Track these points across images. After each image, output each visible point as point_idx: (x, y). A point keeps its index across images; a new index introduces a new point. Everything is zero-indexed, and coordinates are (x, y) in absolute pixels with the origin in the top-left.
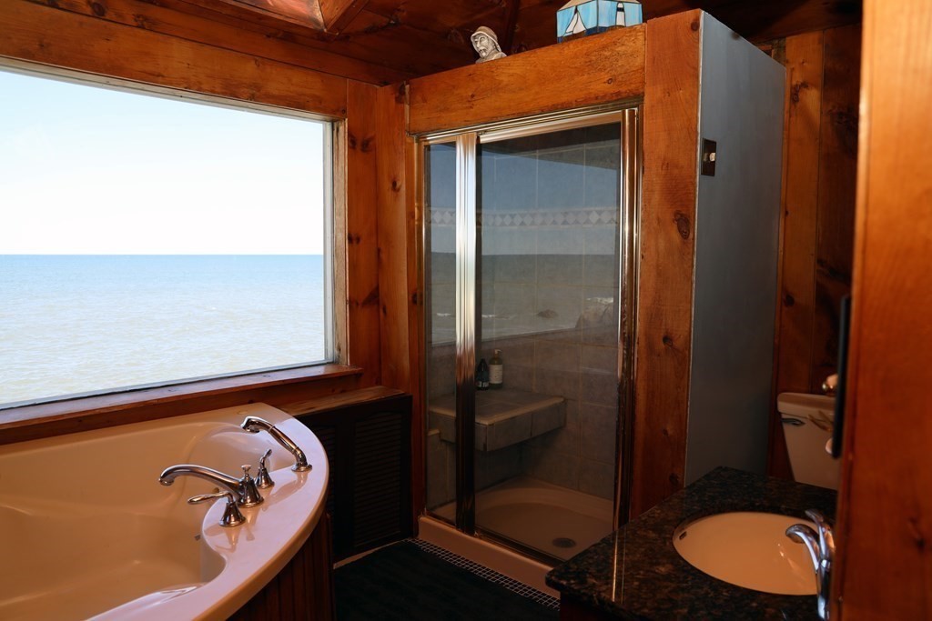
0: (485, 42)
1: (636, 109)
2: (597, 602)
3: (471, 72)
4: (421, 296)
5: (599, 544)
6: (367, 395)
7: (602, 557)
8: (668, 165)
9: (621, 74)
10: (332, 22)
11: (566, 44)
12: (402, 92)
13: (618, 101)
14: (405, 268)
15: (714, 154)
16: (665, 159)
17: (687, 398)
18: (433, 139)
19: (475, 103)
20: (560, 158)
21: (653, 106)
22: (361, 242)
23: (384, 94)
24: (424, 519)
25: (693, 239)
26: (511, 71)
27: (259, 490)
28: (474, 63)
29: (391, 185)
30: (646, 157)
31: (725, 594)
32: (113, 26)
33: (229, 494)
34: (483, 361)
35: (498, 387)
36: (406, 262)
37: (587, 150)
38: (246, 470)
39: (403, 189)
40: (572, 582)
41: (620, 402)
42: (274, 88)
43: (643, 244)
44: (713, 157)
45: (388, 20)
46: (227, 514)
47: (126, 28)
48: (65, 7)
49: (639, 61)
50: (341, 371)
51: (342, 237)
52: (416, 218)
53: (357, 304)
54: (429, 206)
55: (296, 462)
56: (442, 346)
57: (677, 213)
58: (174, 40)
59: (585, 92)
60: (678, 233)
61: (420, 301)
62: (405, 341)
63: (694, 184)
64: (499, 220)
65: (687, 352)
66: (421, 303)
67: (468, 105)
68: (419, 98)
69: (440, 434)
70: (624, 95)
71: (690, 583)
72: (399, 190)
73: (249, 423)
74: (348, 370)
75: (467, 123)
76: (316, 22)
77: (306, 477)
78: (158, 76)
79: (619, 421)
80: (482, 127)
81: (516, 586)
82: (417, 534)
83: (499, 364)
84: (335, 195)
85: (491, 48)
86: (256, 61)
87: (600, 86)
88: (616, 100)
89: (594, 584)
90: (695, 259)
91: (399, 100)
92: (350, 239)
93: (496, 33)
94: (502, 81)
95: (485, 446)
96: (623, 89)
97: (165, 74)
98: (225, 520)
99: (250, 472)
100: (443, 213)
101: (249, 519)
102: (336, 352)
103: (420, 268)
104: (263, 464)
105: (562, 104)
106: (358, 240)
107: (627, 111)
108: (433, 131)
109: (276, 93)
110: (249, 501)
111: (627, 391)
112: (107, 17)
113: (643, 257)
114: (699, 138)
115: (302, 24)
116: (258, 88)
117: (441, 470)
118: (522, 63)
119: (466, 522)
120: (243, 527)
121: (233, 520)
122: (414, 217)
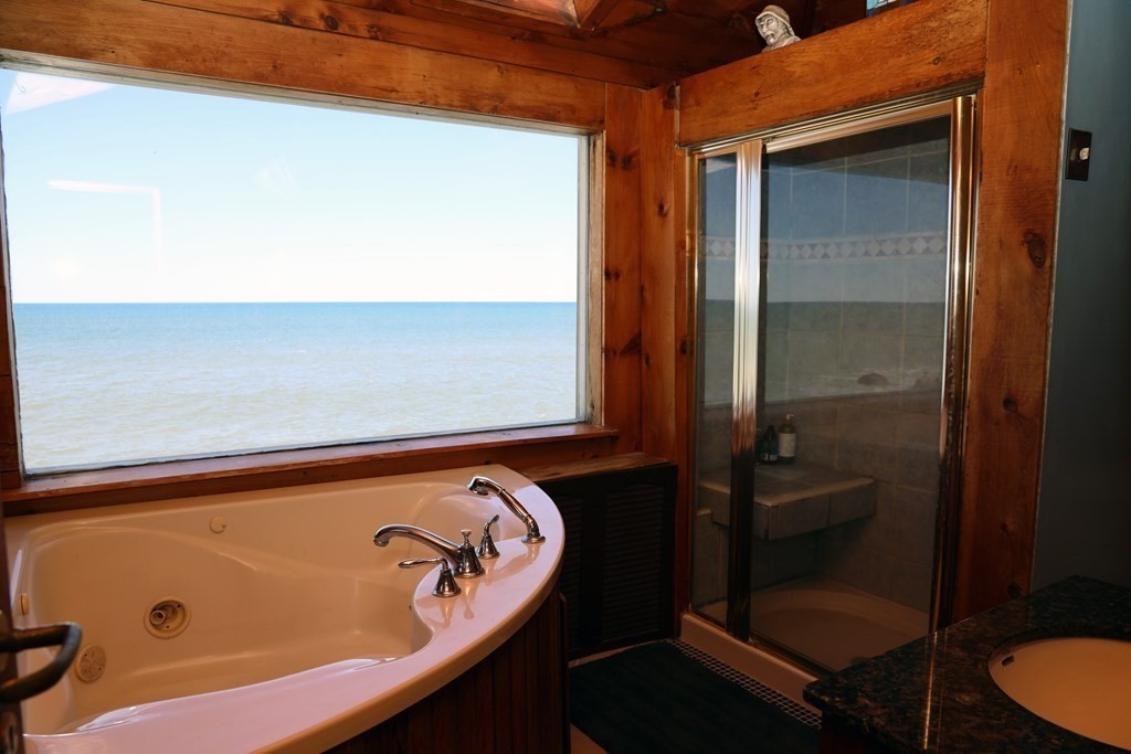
0: (773, 24)
1: (973, 96)
2: (868, 730)
3: (755, 64)
4: (692, 344)
5: (882, 657)
6: (622, 462)
7: (884, 673)
8: (1016, 168)
9: (952, 50)
10: (586, 16)
11: (878, 17)
12: (671, 94)
13: (947, 87)
14: (672, 310)
15: (1087, 150)
16: (1012, 160)
17: (1037, 483)
18: (708, 150)
19: (759, 103)
20: (875, 170)
21: (996, 90)
22: (621, 279)
23: (649, 99)
24: (688, 617)
25: (1051, 267)
26: (806, 59)
27: (480, 560)
28: (760, 52)
29: (657, 209)
30: (985, 160)
31: (1053, 741)
32: (345, 39)
33: (444, 560)
34: (771, 428)
35: (789, 462)
36: (673, 302)
37: (912, 158)
38: (466, 535)
39: (672, 213)
40: (837, 699)
41: (942, 483)
42: (518, 98)
43: (978, 275)
44: (1084, 154)
45: (653, 7)
46: (441, 583)
47: (359, 40)
48: (298, 24)
49: (978, 30)
50: (593, 432)
51: (598, 272)
52: (687, 249)
53: (615, 353)
54: (704, 234)
55: (527, 533)
56: (719, 408)
57: (1028, 233)
58: (409, 51)
59: (903, 78)
60: (1030, 261)
61: (690, 350)
62: (671, 399)
63: (1054, 193)
64: (795, 252)
65: (1038, 421)
66: (692, 353)
67: (751, 105)
68: (691, 101)
69: (711, 515)
70: (956, 78)
71: (1003, 721)
72: (666, 215)
73: (477, 483)
74: (603, 431)
75: (750, 129)
76: (568, 17)
77: (537, 551)
78: (392, 91)
79: (939, 509)
80: (769, 133)
81: (797, 710)
82: (679, 635)
83: (791, 432)
84: (591, 222)
85: (781, 31)
86: (499, 67)
87: (923, 67)
88: (946, 86)
89: (866, 705)
90: (1053, 295)
91: (668, 105)
92: (608, 275)
93: (788, 13)
94: (794, 73)
95: (767, 532)
96: (955, 70)
97: (399, 89)
98: (438, 589)
99: (470, 538)
100: (723, 244)
101: (467, 590)
102: (589, 409)
103: (691, 310)
104: (488, 531)
105: (872, 96)
106: (617, 276)
107: (960, 99)
108: (709, 140)
109: (521, 103)
110: (468, 570)
111: (951, 472)
112: (340, 31)
113: (977, 292)
114: (1063, 129)
115: (551, 20)
116: (501, 99)
117: (711, 557)
118: (820, 48)
119: (739, 625)
120: (459, 598)
121: (447, 589)
122: (684, 247)
